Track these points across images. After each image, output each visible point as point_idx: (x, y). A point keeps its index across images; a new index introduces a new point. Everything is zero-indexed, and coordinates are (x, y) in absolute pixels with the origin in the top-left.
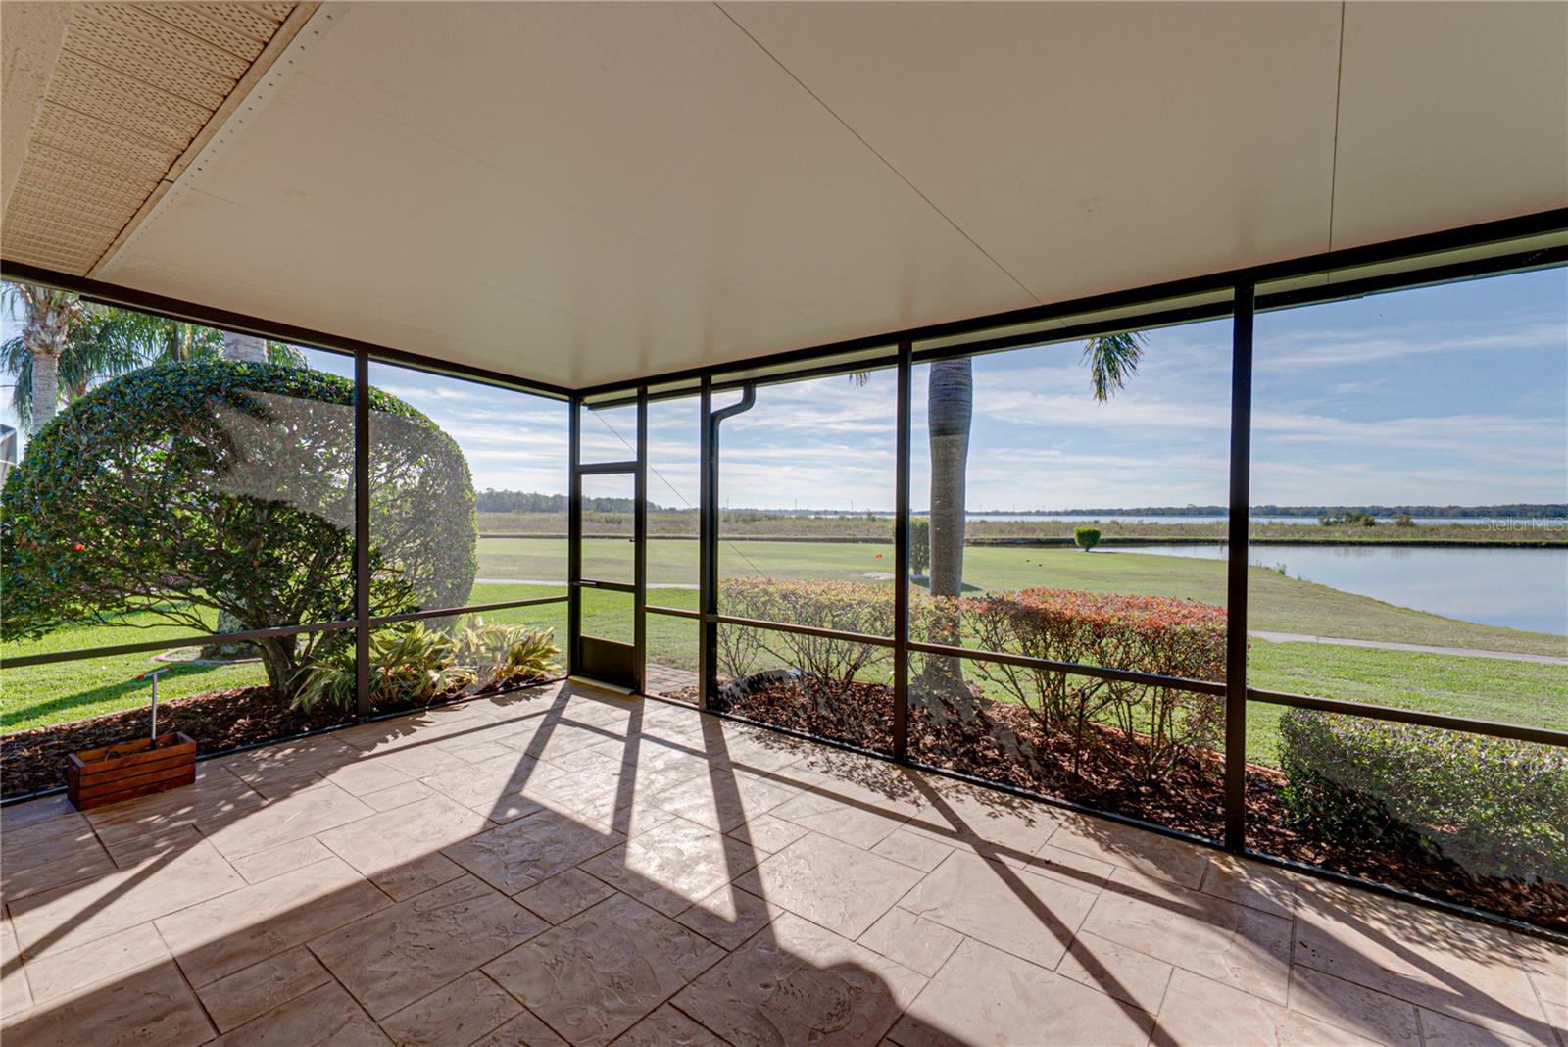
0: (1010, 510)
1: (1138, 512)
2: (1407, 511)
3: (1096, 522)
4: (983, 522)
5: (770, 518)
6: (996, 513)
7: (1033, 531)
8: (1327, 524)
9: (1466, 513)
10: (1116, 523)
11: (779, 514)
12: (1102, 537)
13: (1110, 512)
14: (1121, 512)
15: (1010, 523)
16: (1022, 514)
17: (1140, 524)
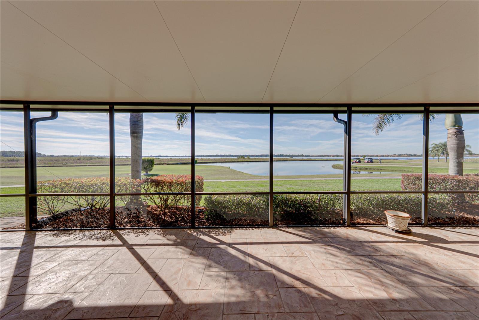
0: (179, 156)
1: (207, 156)
2: (249, 156)
3: (198, 158)
4: (171, 159)
5: (99, 159)
6: (175, 156)
7: (183, 161)
8: (238, 158)
9: (257, 156)
10: (202, 158)
11: (103, 157)
12: (198, 162)
13: (201, 156)
14: (204, 156)
15: (178, 159)
16: (182, 156)
17: (207, 159)
